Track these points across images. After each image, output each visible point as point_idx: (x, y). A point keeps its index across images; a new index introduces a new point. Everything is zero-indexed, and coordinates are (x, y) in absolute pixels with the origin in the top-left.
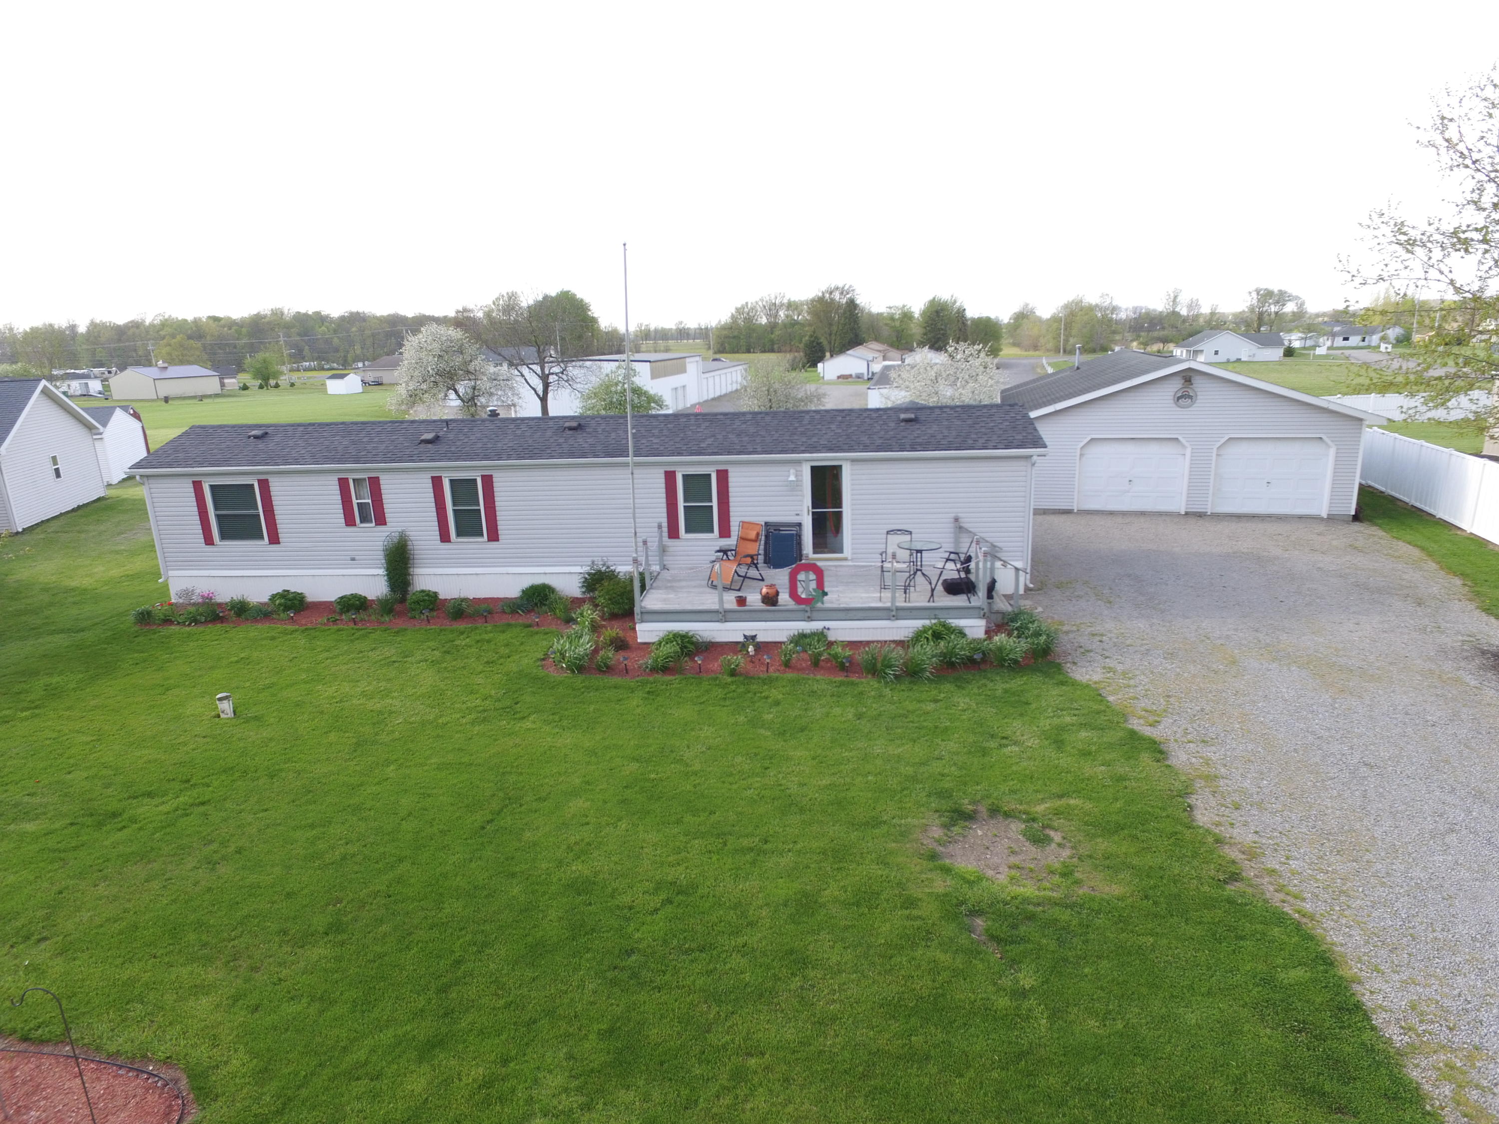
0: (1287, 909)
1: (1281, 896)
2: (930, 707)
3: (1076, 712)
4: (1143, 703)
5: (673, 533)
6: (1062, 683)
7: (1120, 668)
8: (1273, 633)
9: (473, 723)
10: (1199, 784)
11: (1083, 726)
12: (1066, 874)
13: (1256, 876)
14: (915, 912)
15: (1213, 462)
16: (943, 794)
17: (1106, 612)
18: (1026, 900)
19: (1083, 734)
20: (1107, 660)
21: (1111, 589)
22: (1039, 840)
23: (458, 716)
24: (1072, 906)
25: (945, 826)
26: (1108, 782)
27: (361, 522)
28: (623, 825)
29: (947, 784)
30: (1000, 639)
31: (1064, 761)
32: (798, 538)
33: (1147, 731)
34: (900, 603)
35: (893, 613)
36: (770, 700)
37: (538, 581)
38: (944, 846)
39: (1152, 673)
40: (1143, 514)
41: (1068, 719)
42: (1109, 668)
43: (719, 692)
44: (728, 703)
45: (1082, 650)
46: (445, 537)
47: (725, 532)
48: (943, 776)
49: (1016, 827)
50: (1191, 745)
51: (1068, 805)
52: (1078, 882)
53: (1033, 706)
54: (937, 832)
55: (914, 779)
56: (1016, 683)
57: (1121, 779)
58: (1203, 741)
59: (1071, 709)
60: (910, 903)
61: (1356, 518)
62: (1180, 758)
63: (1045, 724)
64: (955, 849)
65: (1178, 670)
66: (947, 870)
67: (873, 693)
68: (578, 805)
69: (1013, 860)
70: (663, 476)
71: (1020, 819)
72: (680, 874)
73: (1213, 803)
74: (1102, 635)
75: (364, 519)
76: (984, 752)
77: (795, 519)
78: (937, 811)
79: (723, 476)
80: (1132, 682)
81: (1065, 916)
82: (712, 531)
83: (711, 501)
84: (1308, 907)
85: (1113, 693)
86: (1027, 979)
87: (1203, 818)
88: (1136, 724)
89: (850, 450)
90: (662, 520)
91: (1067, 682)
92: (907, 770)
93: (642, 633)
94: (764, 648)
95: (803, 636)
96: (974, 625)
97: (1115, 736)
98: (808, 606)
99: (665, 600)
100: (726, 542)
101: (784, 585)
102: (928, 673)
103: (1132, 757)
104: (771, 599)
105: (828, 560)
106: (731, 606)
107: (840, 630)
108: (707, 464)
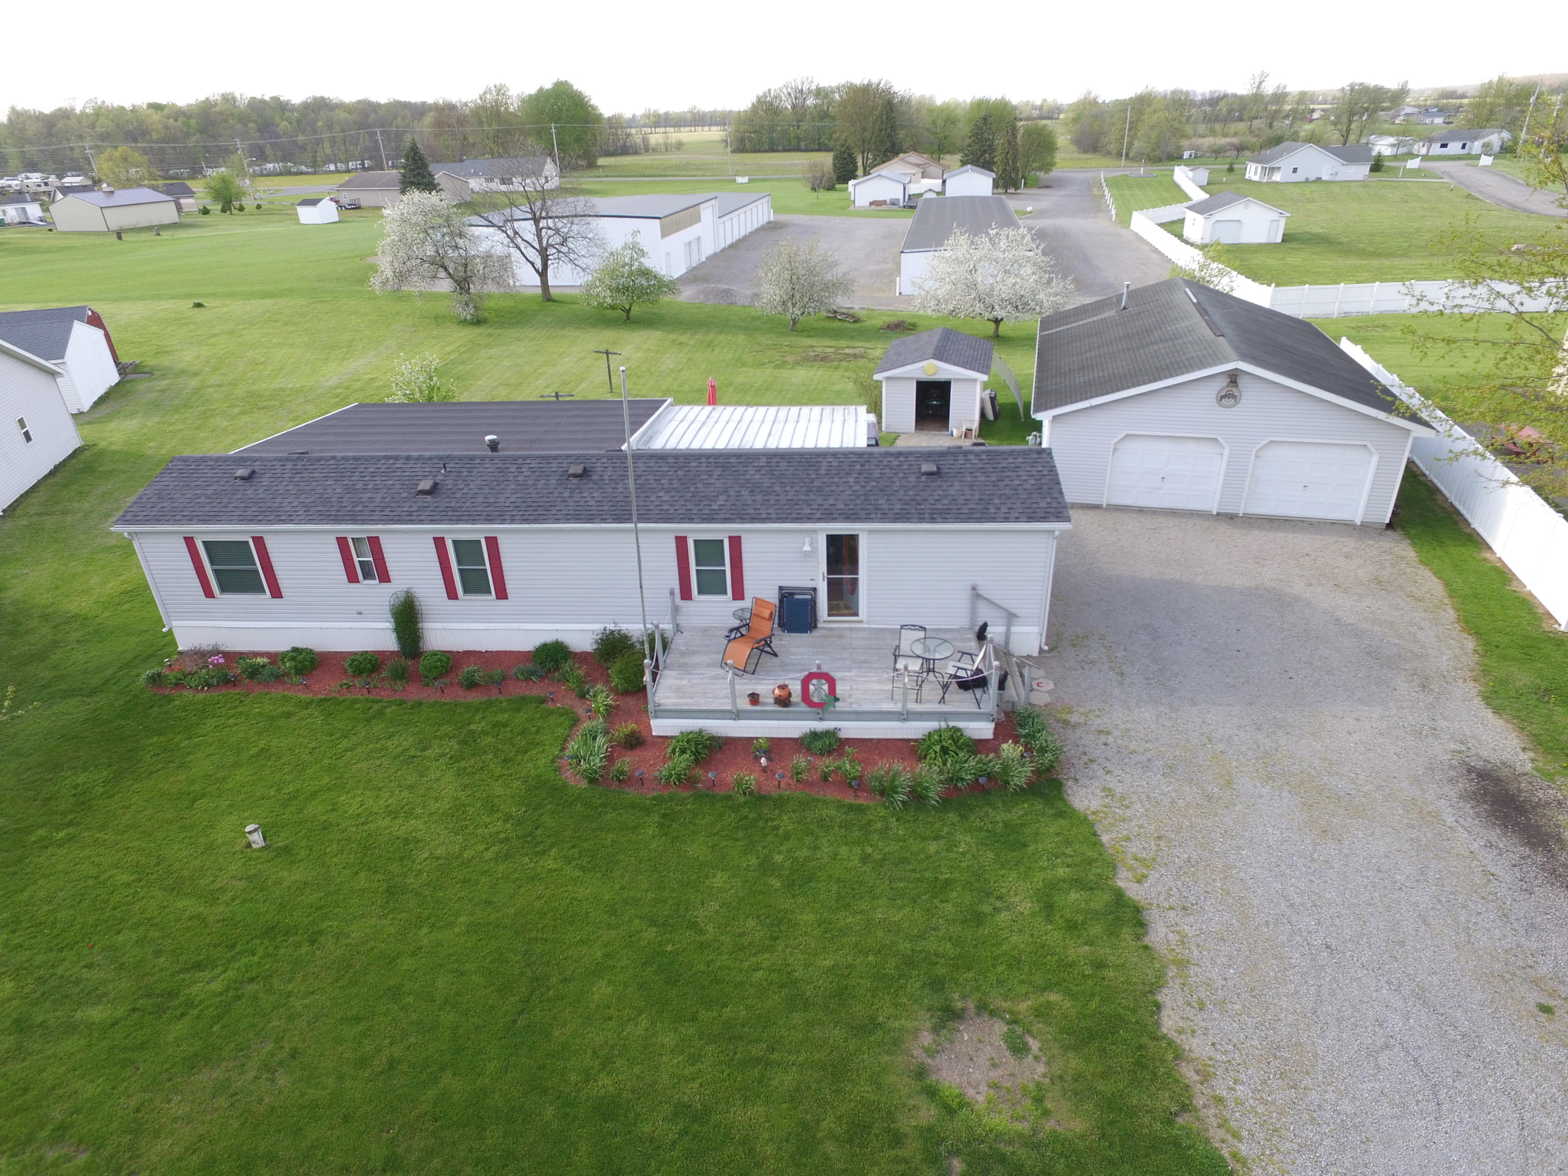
0: (1225, 1153)
1: (1221, 1133)
2: (932, 847)
3: (1069, 860)
4: (1134, 848)
5: (686, 594)
6: (1061, 814)
7: (1119, 790)
8: (1274, 733)
9: (496, 859)
10: (1172, 971)
12: (1038, 1098)
13: (1205, 1106)
14: (900, 1153)
15: (1251, 465)
16: (937, 985)
17: (1117, 692)
18: (999, 1137)
19: (1074, 896)
20: (1108, 777)
21: (1125, 650)
22: (1018, 1049)
23: (482, 847)
24: (1036, 1146)
25: (936, 1030)
26: (1088, 971)
27: (365, 578)
28: (644, 1021)
29: (941, 971)
30: (1009, 749)
31: (1054, 936)
32: (813, 603)
33: (1133, 891)
34: (913, 706)
35: (905, 716)
36: (781, 831)
37: (549, 638)
38: (932, 1057)
39: (1148, 797)
40: (1173, 513)
41: (1061, 872)
42: (1109, 790)
43: (731, 818)
44: (741, 834)
45: (1085, 758)
46: (452, 594)
47: (739, 594)
48: (937, 955)
49: (1000, 1028)
50: (1172, 914)
51: (1049, 1003)
52: (1046, 1113)
53: (1031, 848)
54: (927, 1039)
55: (910, 962)
56: (1016, 813)
57: (1100, 965)
58: (1184, 908)
59: (1066, 856)
61: (1390, 526)
62: (1159, 935)
63: (1039, 880)
64: (942, 1060)
65: (1174, 795)
66: (932, 1093)
67: (879, 825)
68: (602, 990)
69: (994, 1075)
70: (674, 541)
71: (1003, 1018)
72: (695, 1094)
73: (1180, 1002)
74: (1108, 733)
75: (367, 575)
76: (979, 919)
77: (811, 584)
78: (929, 1010)
79: (736, 542)
80: (1128, 813)
81: (1030, 1159)
82: (726, 593)
83: (723, 565)
84: (1243, 1149)
85: (1108, 831)
87: (1169, 1023)
88: (1124, 881)
89: (868, 519)
90: (675, 584)
91: (1065, 812)
92: (905, 946)
93: (660, 727)
94: (776, 747)
95: (815, 736)
96: (983, 729)
97: (1101, 900)
98: (819, 708)
99: (678, 690)
100: (739, 604)
101: (796, 688)
102: (934, 793)
103: (1113, 933)
104: (784, 701)
105: (842, 622)
106: (744, 704)
107: (851, 729)
108: (718, 531)
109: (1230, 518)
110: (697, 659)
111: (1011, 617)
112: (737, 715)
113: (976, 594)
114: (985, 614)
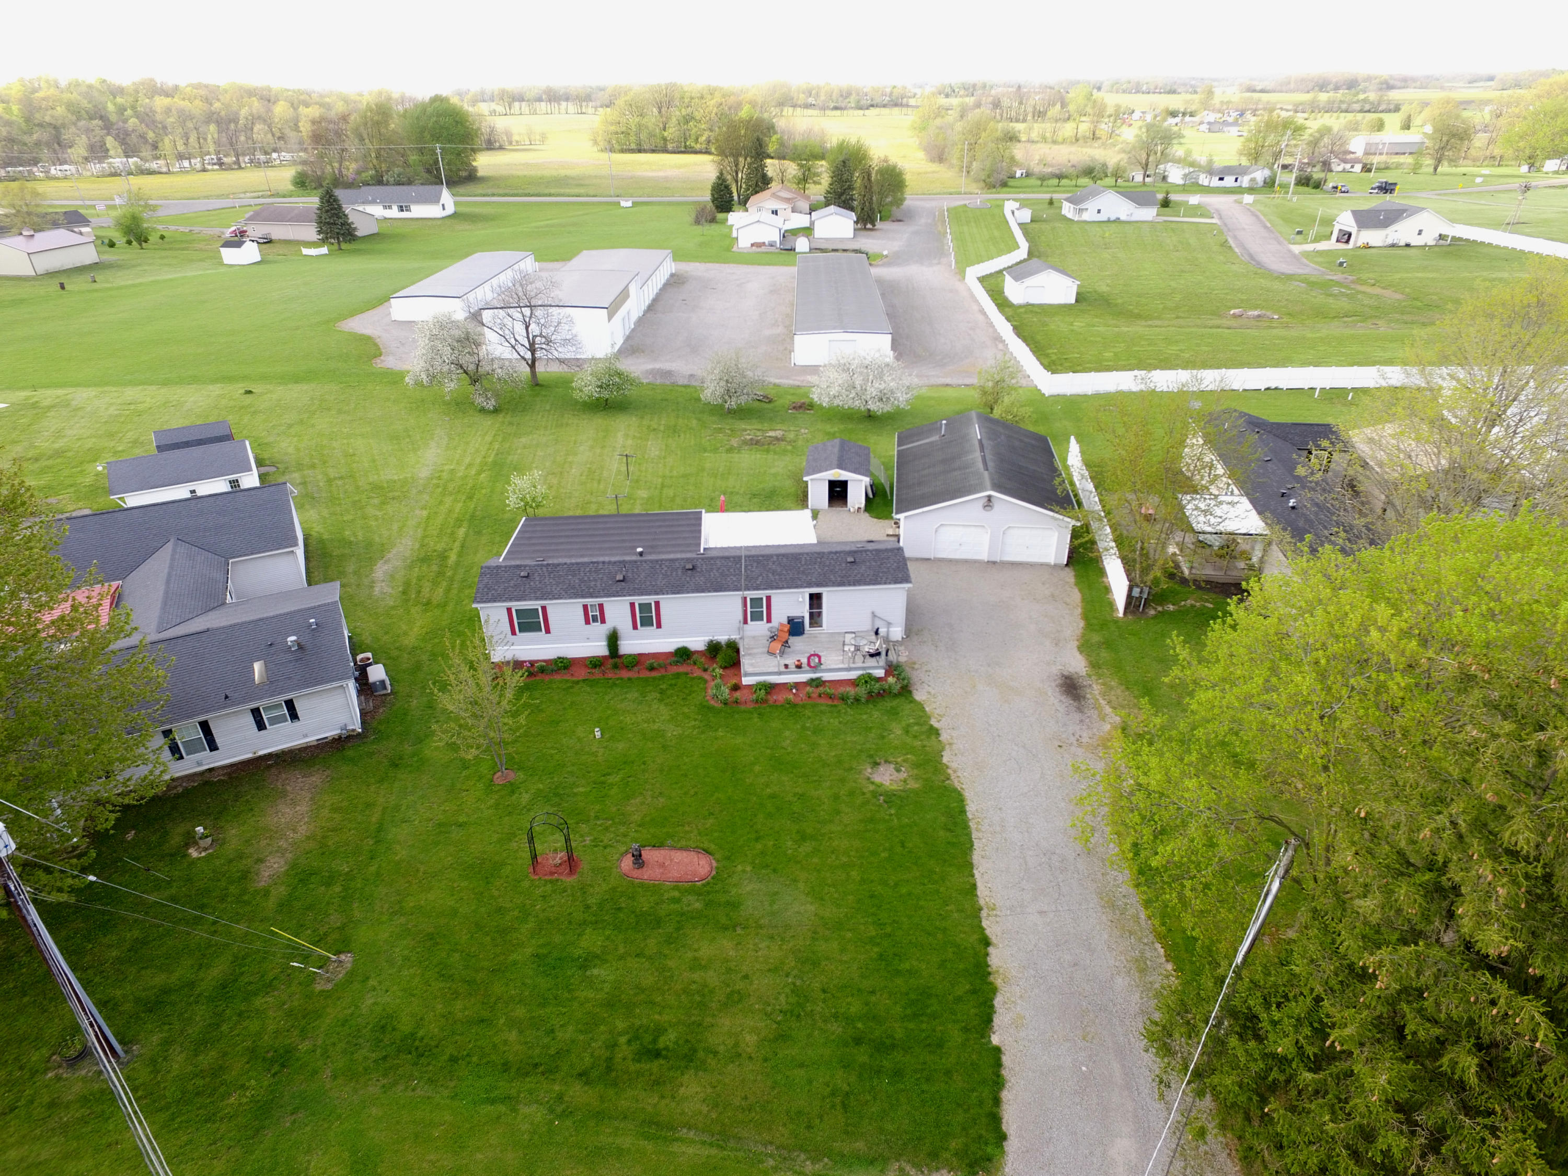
0: (958, 788)
1: (958, 784)
2: (865, 717)
3: (914, 717)
4: (937, 711)
5: (745, 622)
6: (911, 702)
7: (933, 692)
9: (699, 734)
10: (947, 746)
11: (917, 724)
12: (905, 781)
13: (954, 778)
14: (865, 796)
15: (1001, 537)
16: (871, 756)
17: (934, 654)
18: (893, 790)
19: (916, 728)
20: (929, 687)
21: (938, 635)
22: (898, 771)
23: (691, 731)
24: (905, 791)
25: (872, 768)
26: (921, 748)
27: (593, 622)
28: (775, 774)
29: (872, 753)
30: (891, 680)
31: (909, 740)
32: (803, 623)
33: (936, 725)
34: (852, 665)
35: (849, 669)
36: (806, 716)
37: (680, 645)
38: (872, 775)
39: (944, 694)
40: (966, 562)
41: (912, 721)
42: (929, 692)
43: (786, 713)
44: (791, 718)
45: (920, 681)
46: (635, 627)
47: (769, 621)
48: (870, 748)
49: (892, 766)
50: (949, 730)
51: (908, 758)
52: (907, 784)
53: (901, 714)
54: (869, 770)
55: (861, 751)
56: (895, 703)
57: (924, 746)
58: (953, 728)
59: (913, 715)
60: (864, 794)
61: (1067, 565)
62: (944, 737)
63: (904, 724)
64: (875, 775)
65: (953, 692)
66: (873, 783)
67: (844, 711)
69: (891, 777)
70: (741, 599)
71: (893, 763)
72: (799, 790)
73: (949, 754)
74: (930, 670)
75: (595, 621)
76: (883, 737)
77: (802, 615)
78: (869, 763)
79: (769, 598)
80: (936, 700)
81: (903, 794)
82: (763, 620)
83: (763, 608)
84: (964, 786)
85: (928, 706)
86: (893, 812)
87: (945, 760)
88: (933, 722)
89: (826, 585)
90: (741, 617)
91: (913, 701)
92: (859, 747)
93: (746, 681)
94: (797, 685)
95: (812, 680)
96: (880, 673)
97: (925, 728)
98: (814, 668)
99: (752, 665)
100: (769, 625)
101: (804, 661)
102: (863, 700)
103: (929, 737)
104: (799, 667)
105: (816, 630)
106: (783, 669)
107: (827, 676)
108: (761, 594)
109: (994, 563)
110: (755, 651)
111: (889, 624)
112: (780, 673)
113: (874, 615)
114: (878, 624)
